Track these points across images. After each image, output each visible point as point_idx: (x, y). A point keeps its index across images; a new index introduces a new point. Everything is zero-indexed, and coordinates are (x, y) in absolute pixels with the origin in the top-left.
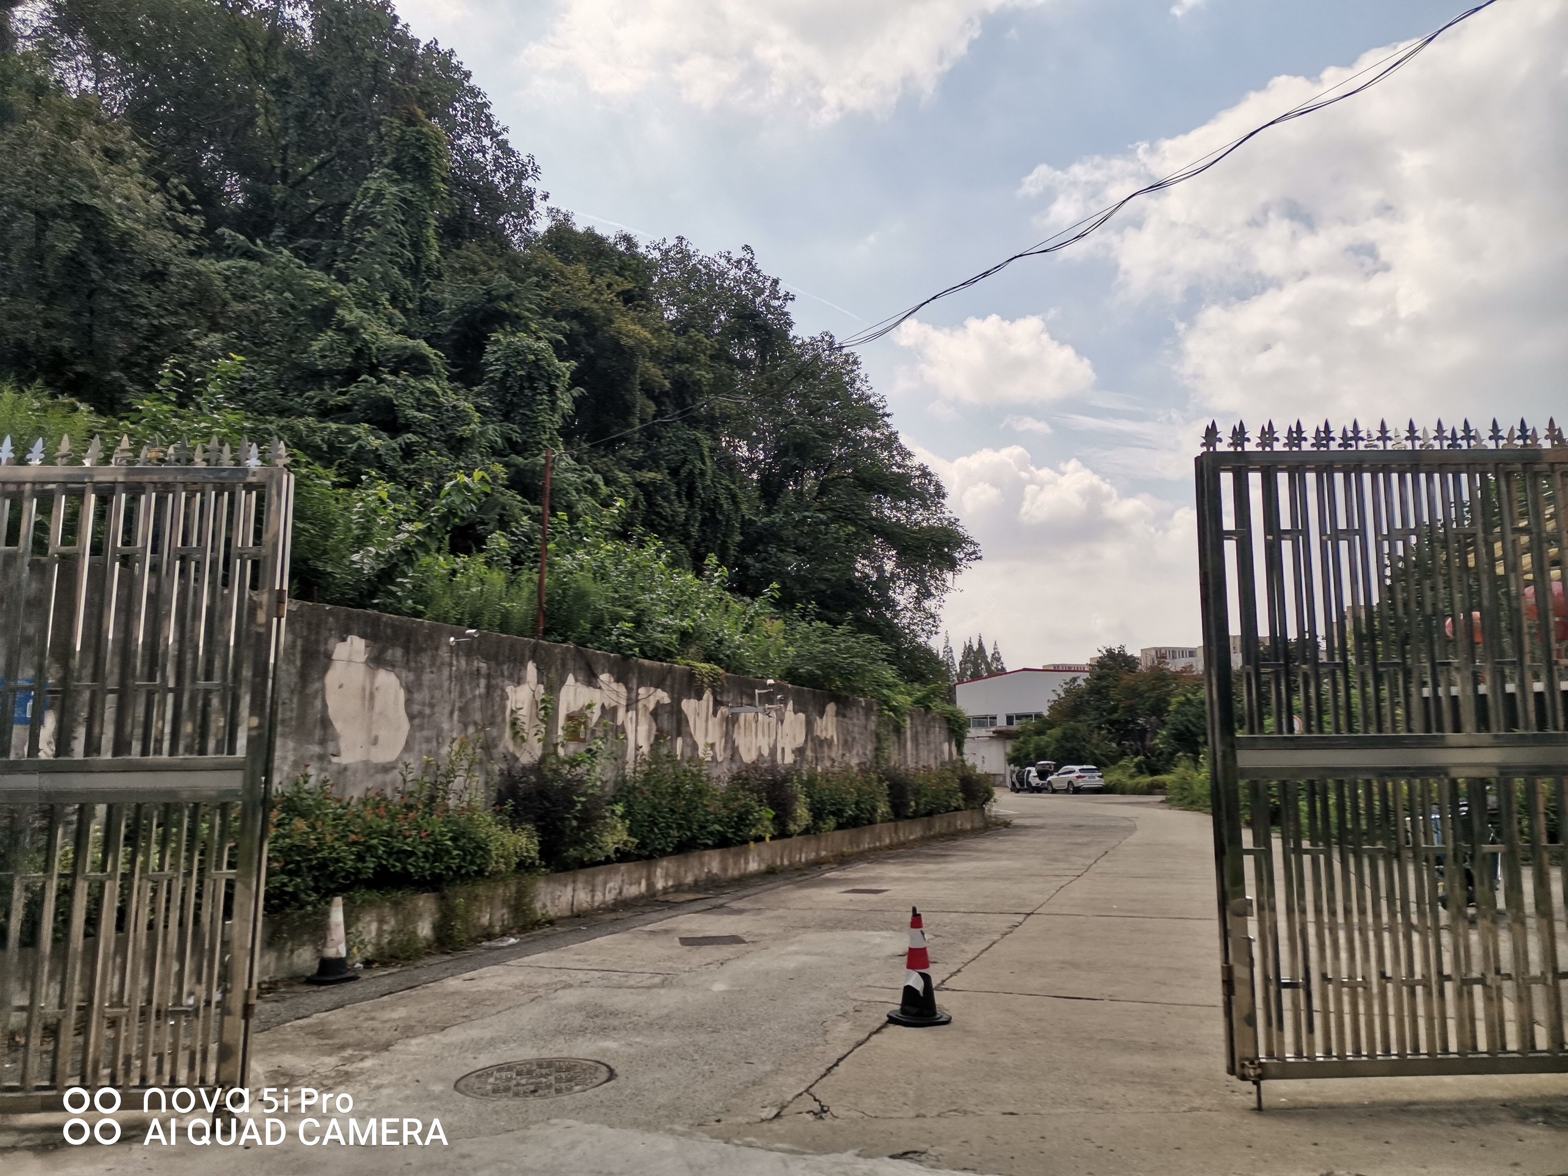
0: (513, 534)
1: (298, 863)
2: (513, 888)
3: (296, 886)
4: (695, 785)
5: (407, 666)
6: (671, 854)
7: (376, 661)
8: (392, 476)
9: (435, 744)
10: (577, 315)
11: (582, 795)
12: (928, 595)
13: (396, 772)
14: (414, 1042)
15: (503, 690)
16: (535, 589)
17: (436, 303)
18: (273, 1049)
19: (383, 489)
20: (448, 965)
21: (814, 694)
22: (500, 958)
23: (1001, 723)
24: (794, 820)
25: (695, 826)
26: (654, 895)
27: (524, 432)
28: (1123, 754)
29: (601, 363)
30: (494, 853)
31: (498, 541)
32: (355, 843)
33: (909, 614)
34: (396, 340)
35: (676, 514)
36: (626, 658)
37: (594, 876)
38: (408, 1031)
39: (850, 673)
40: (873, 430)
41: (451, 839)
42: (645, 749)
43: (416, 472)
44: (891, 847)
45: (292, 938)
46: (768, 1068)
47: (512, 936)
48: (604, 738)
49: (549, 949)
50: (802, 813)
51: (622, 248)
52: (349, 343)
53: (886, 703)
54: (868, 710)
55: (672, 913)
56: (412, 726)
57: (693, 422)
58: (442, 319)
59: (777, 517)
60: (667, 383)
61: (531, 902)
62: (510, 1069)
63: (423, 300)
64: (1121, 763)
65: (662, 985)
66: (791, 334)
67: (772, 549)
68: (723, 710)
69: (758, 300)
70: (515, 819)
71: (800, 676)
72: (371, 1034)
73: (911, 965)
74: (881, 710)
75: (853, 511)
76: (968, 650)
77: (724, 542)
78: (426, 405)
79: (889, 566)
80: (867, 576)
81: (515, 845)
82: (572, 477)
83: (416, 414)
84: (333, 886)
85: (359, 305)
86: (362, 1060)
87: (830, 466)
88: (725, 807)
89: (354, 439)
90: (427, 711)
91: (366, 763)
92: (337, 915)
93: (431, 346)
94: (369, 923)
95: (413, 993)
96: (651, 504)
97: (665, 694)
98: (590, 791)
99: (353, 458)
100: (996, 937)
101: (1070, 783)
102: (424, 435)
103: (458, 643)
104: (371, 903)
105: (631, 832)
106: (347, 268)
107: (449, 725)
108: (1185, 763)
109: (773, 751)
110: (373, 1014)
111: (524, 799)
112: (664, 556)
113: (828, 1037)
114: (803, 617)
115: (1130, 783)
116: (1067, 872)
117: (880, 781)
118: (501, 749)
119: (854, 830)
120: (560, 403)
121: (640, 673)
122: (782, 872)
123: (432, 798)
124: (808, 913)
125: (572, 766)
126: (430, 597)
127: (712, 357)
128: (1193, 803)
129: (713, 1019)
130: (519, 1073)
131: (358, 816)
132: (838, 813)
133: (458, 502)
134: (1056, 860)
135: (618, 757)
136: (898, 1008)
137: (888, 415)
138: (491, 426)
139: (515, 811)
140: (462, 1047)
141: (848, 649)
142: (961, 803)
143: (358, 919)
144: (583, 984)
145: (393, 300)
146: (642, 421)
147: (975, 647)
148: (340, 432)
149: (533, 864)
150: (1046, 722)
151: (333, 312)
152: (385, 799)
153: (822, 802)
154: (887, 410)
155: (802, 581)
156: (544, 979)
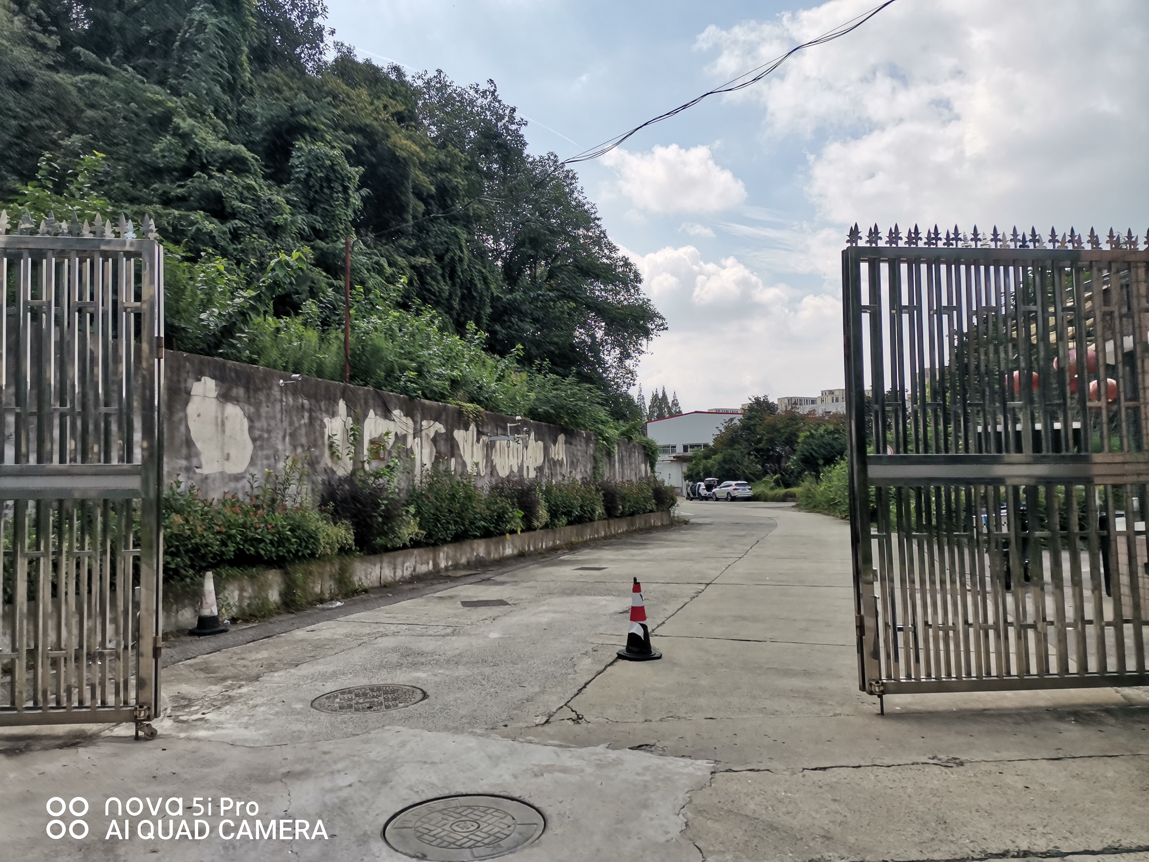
0: (321, 302)
1: (177, 547)
2: (337, 567)
3: (177, 565)
4: (466, 493)
5: (248, 401)
6: (450, 542)
7: (225, 397)
8: (224, 254)
9: (273, 460)
10: (361, 130)
11: (384, 499)
12: (628, 356)
13: (245, 481)
14: (276, 674)
15: (322, 421)
16: (342, 345)
17: (250, 116)
18: (172, 681)
19: (220, 264)
20: (294, 621)
21: (549, 427)
22: (332, 615)
23: (680, 451)
24: (537, 519)
25: (467, 523)
26: (439, 572)
27: (325, 222)
28: (765, 473)
29: (382, 170)
30: (322, 541)
31: (310, 307)
32: (219, 533)
33: (614, 371)
34: (222, 145)
35: (441, 290)
36: (412, 398)
37: (395, 558)
38: (271, 667)
39: (575, 412)
40: (588, 231)
41: (289, 530)
42: (429, 466)
43: (243, 251)
44: (605, 538)
45: (177, 602)
46: (537, 689)
47: (338, 600)
48: (399, 457)
49: (367, 609)
50: (543, 513)
51: (393, 77)
52: (184, 146)
53: (601, 434)
54: (588, 440)
55: (453, 584)
56: (255, 447)
57: (453, 220)
58: (257, 129)
59: (518, 295)
60: (433, 188)
61: (351, 576)
62: (350, 692)
63: (239, 113)
64: (764, 479)
65: (453, 634)
66: (526, 152)
67: (515, 320)
68: (484, 438)
69: (499, 124)
70: (336, 517)
71: (539, 414)
72: (244, 669)
73: (633, 618)
74: (597, 440)
75: (574, 291)
76: (655, 397)
77: (479, 313)
78: (247, 198)
79: (599, 334)
80: (584, 341)
81: (337, 536)
82: (364, 259)
83: (240, 204)
84: (204, 564)
85: (191, 116)
86: (239, 687)
87: (556, 256)
88: (488, 508)
89: (192, 223)
90: (266, 435)
91: (222, 473)
92: (209, 584)
93: (249, 150)
94: (233, 592)
95: (271, 640)
96: (422, 281)
97: (441, 426)
98: (391, 496)
99: (193, 239)
100: (687, 600)
101: (728, 493)
102: (247, 222)
103: (286, 384)
104: (234, 577)
105: (421, 526)
106: (179, 83)
107: (283, 447)
108: (809, 479)
109: (521, 469)
110: (243, 656)
111: (341, 502)
112: (436, 322)
113: (576, 668)
114: (539, 371)
115: (771, 493)
116: (732, 555)
117: (597, 490)
118: (322, 465)
119: (579, 526)
120: (352, 200)
121: (422, 410)
122: (529, 555)
123: (273, 500)
124: (551, 584)
125: (376, 478)
126: (261, 349)
127: (466, 168)
128: (815, 507)
129: (493, 657)
130: (356, 696)
131: (220, 513)
132: (568, 514)
133: (281, 275)
134: (723, 547)
135: (409, 472)
136: (624, 648)
137: (598, 219)
138: (299, 217)
139: (336, 510)
140: (313, 678)
141: (574, 395)
142: (654, 507)
143: (225, 588)
144: (395, 634)
145: (216, 112)
146: (415, 217)
147: (660, 396)
148: (181, 217)
149: (351, 549)
150: (711, 450)
151: (170, 121)
152: (238, 501)
153: (556, 505)
154: (598, 215)
155: (538, 344)
156: (367, 630)
